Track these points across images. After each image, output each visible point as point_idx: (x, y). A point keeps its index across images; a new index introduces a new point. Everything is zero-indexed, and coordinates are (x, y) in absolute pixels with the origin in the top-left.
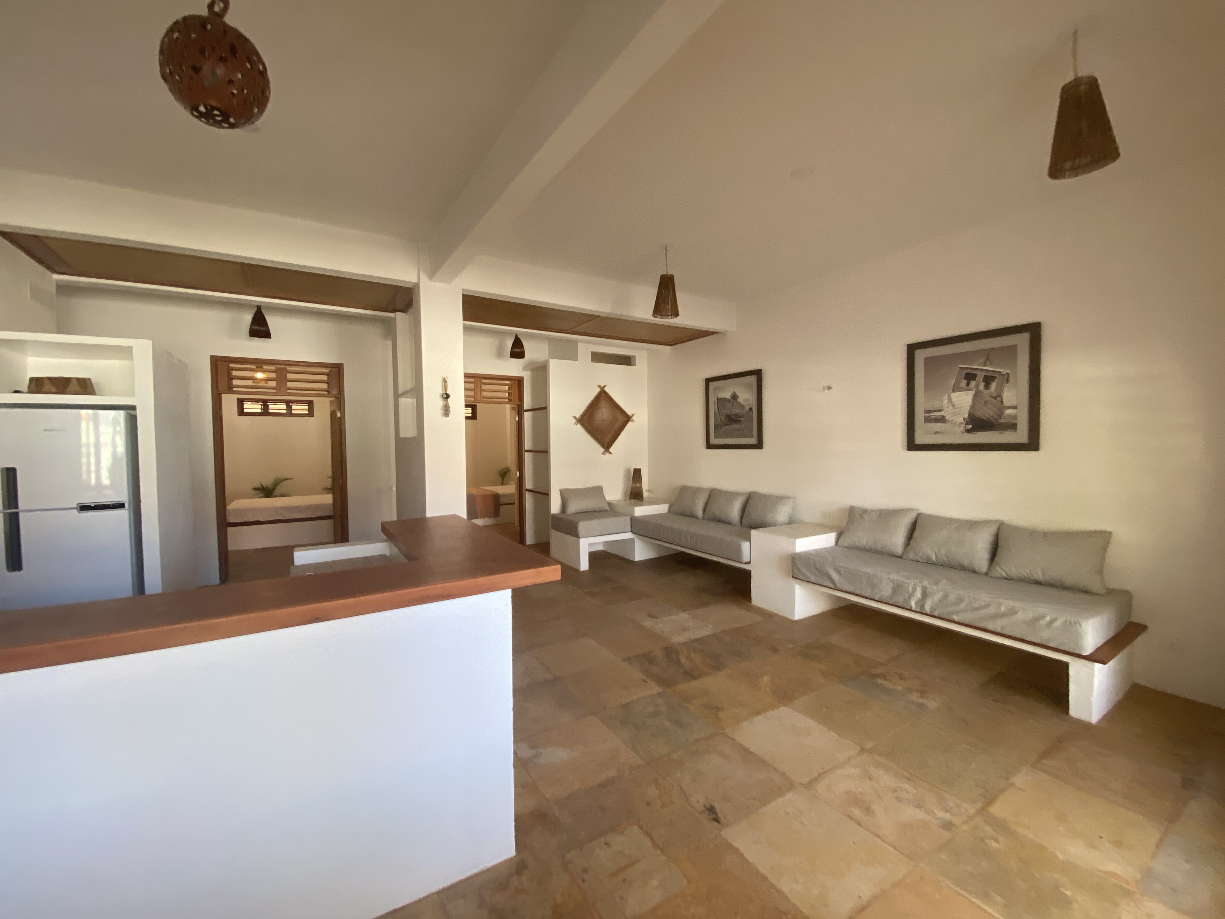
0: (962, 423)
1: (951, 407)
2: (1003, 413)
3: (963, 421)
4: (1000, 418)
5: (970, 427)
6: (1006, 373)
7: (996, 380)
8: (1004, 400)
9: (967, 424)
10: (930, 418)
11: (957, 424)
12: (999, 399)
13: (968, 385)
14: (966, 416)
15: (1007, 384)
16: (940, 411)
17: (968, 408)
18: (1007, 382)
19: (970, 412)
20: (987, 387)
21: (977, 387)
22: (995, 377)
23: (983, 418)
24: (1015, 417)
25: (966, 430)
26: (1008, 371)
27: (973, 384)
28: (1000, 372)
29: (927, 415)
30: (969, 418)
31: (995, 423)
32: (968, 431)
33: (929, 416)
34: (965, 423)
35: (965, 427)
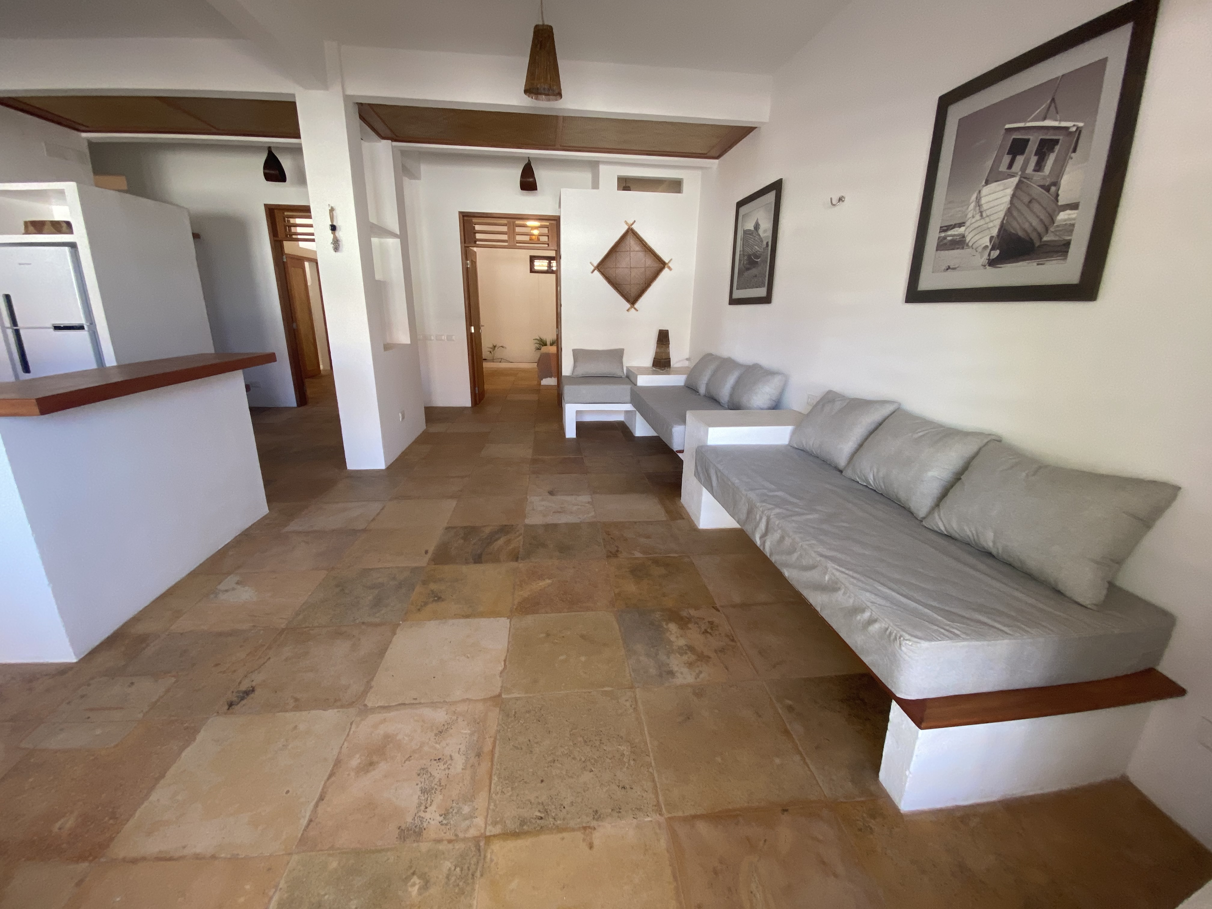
0: (986, 247)
1: (978, 217)
2: (1053, 221)
3: (988, 244)
4: (1047, 230)
5: (996, 253)
6: (1078, 128)
7: (1057, 148)
8: (1060, 192)
9: (993, 248)
10: (945, 241)
11: (980, 249)
12: (1053, 189)
13: (1010, 166)
14: (995, 232)
15: (1073, 155)
16: (960, 225)
17: (1002, 215)
18: (1074, 151)
19: (1002, 225)
20: (1039, 167)
21: (1024, 168)
22: (1057, 142)
23: (1021, 233)
24: (1070, 228)
25: (989, 260)
26: (1081, 124)
27: (1020, 160)
28: (1067, 128)
29: (943, 234)
30: (998, 236)
31: (1037, 244)
32: (992, 263)
33: (945, 238)
34: (990, 247)
35: (989, 255)
